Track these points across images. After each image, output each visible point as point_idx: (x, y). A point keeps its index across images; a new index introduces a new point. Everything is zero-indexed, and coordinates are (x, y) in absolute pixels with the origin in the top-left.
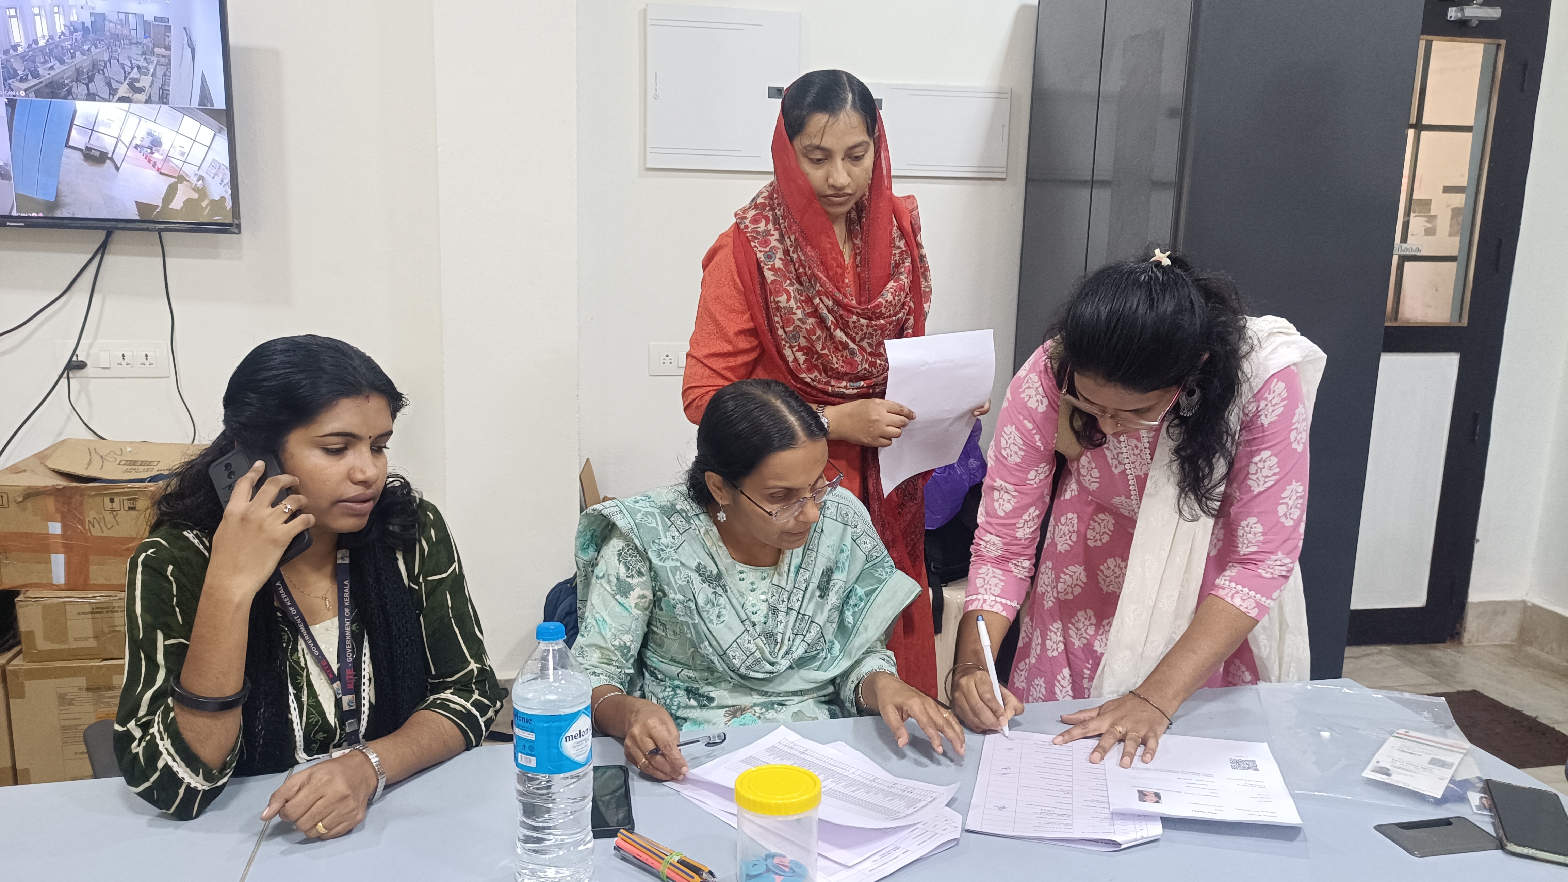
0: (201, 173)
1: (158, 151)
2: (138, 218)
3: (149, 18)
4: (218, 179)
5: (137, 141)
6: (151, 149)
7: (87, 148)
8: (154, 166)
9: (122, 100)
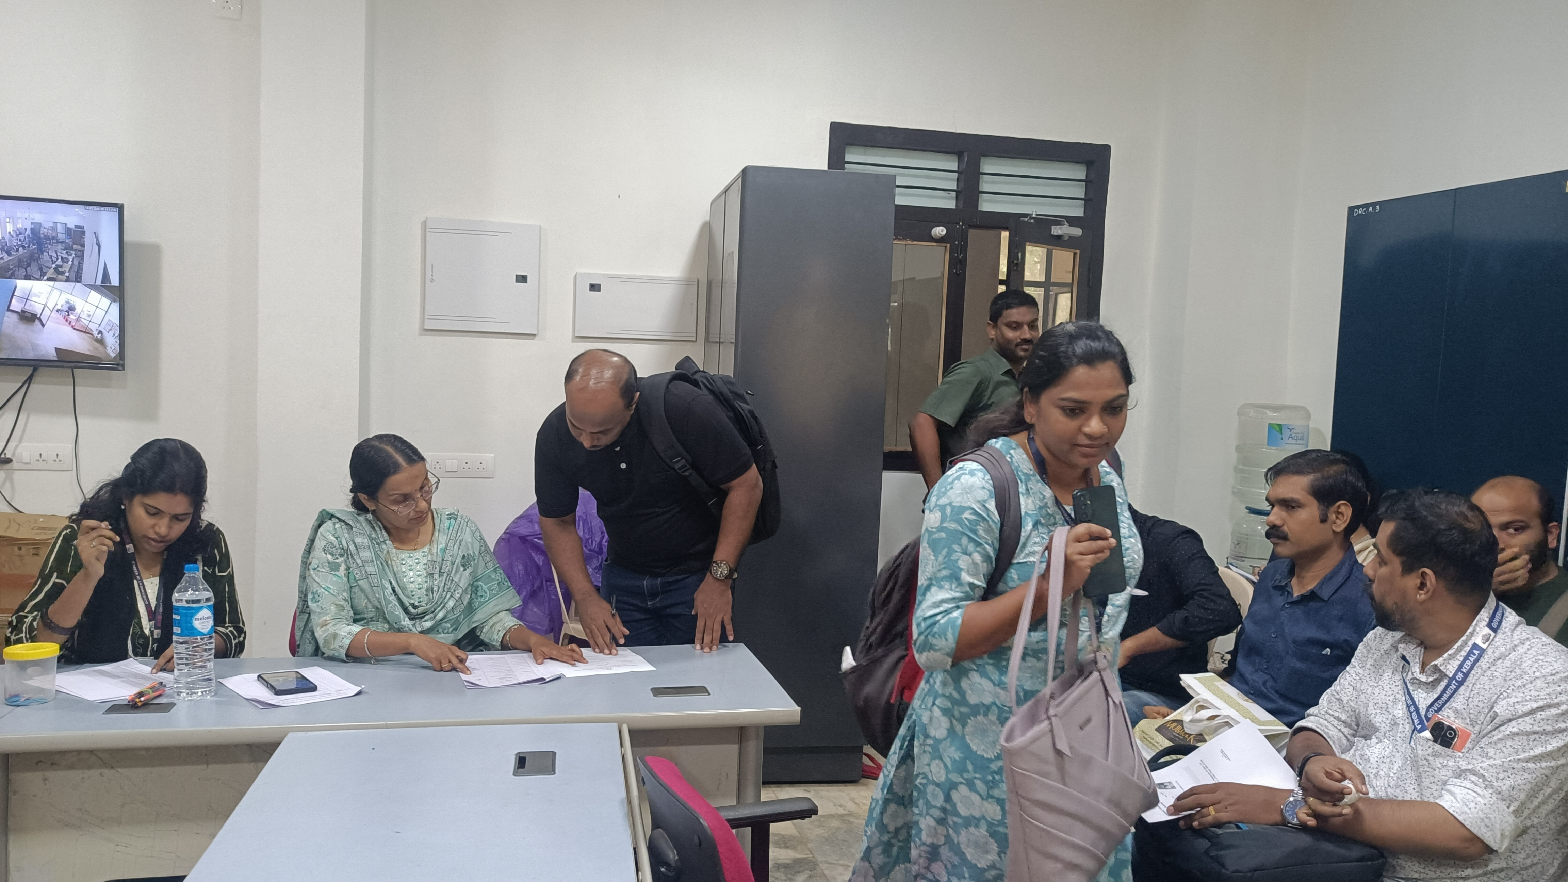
0: (100, 329)
1: (73, 314)
2: (56, 359)
3: (71, 226)
4: (111, 333)
5: (59, 307)
6: (68, 312)
7: (22, 311)
8: (70, 324)
9: (49, 279)
